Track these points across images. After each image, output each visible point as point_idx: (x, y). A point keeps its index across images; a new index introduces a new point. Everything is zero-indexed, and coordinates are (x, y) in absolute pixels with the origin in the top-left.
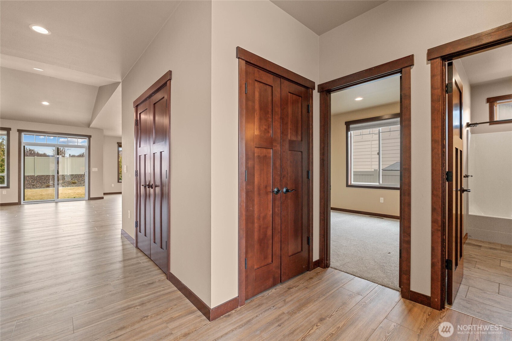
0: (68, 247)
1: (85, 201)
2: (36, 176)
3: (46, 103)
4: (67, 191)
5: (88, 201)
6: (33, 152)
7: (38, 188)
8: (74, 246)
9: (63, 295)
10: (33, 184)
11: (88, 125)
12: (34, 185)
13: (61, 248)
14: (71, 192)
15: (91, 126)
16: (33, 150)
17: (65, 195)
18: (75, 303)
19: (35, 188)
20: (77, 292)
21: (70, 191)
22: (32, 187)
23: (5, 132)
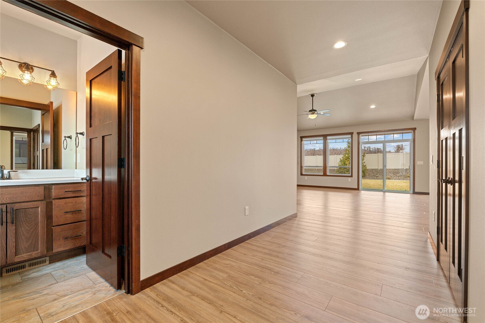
0: (369, 232)
1: (409, 195)
2: (379, 169)
3: (373, 107)
4: (401, 184)
5: (412, 194)
6: (380, 150)
7: (380, 179)
8: (374, 233)
9: (339, 272)
10: (377, 175)
11: (412, 117)
12: (377, 177)
13: (363, 231)
14: (404, 185)
15: (415, 118)
16: (380, 149)
17: (398, 187)
18: (342, 285)
19: (378, 179)
20: (349, 276)
22: (376, 178)
23: (350, 136)
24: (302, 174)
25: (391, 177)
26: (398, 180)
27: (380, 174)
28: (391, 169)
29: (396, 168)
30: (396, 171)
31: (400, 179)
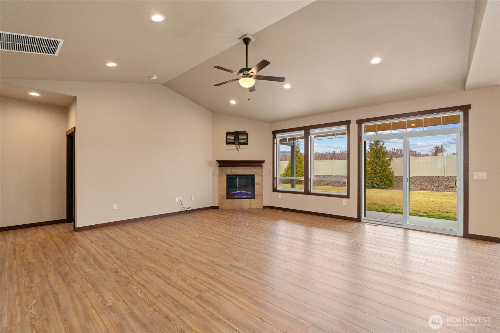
5: (463, 238)
11: (463, 84)
15: (468, 84)
21: (444, 200)
23: (344, 128)
24: (275, 190)
25: (426, 188)
26: (436, 192)
27: (412, 183)
28: (427, 177)
29: (434, 176)
30: (433, 179)
31: (438, 191)
